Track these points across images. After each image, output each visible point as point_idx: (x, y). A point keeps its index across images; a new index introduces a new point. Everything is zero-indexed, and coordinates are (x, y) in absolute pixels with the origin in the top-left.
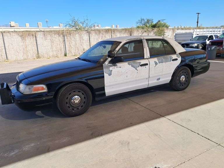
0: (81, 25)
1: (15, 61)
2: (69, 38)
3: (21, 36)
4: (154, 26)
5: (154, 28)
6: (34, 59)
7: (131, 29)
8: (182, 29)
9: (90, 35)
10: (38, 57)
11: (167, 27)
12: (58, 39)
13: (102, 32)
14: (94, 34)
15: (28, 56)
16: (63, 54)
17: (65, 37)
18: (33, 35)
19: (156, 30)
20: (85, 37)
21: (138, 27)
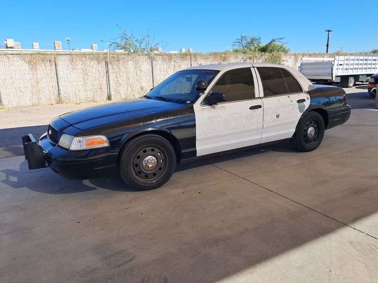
0: (138, 45)
1: (16, 108)
2: (115, 67)
3: (29, 62)
4: (264, 50)
5: (263, 53)
6: (52, 104)
7: (225, 53)
8: (310, 55)
9: (154, 62)
10: (60, 101)
11: (285, 51)
12: (96, 69)
13: (174, 58)
14: (160, 62)
15: (39, 99)
16: (105, 96)
17: (109, 65)
18: (50, 61)
19: (267, 55)
20: (145, 66)
21: (236, 51)
